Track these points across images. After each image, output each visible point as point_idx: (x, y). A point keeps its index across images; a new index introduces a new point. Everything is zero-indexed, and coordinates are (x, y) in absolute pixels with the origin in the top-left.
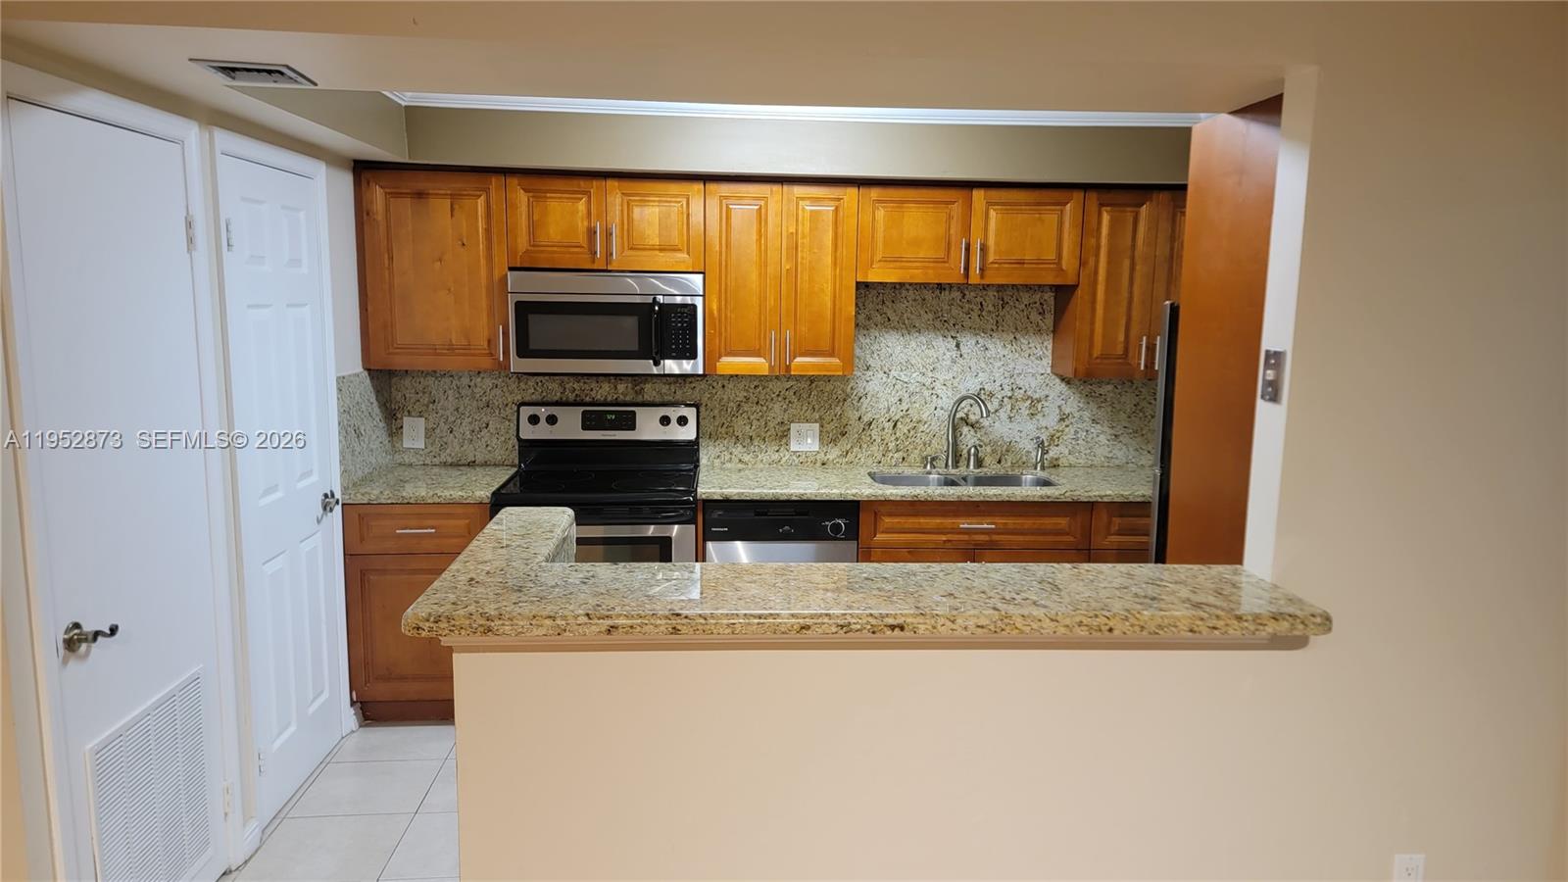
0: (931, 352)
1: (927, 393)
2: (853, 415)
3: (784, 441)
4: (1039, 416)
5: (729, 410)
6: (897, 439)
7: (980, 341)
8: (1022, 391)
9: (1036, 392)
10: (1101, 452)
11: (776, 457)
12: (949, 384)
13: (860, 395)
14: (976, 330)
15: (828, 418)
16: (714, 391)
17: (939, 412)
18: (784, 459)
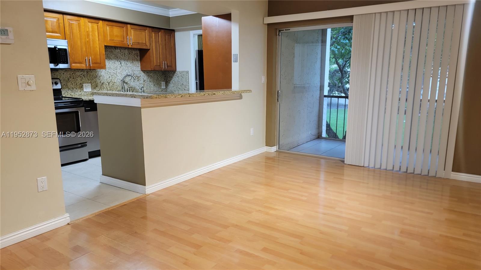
0: (115, 65)
1: (115, 75)
2: (98, 81)
3: (82, 89)
4: (139, 81)
5: (66, 80)
6: (110, 87)
7: (126, 62)
8: (135, 74)
9: (138, 75)
10: (152, 89)
11: (80, 93)
12: (120, 73)
13: (100, 76)
14: (124, 60)
15: (92, 82)
16: (61, 75)
17: (118, 80)
18: (82, 94)
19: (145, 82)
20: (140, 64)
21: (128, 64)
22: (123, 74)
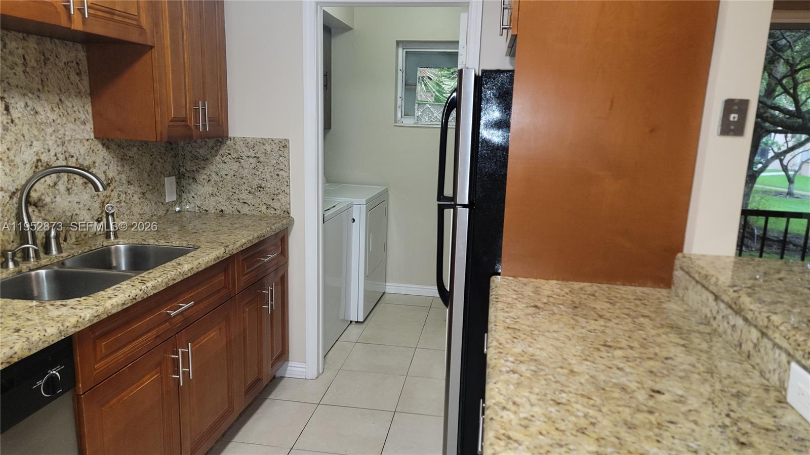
10: (136, 210)
19: (112, 187)
20: (90, 111)
21: (40, 109)
22: (18, 160)
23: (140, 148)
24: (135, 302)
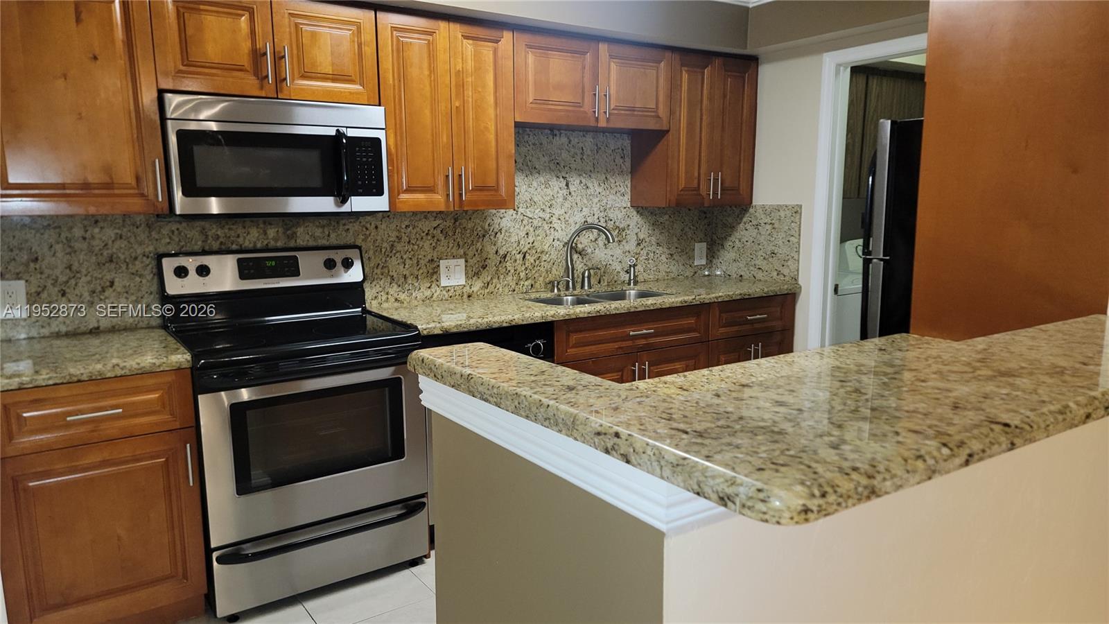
0: (549, 191)
1: (546, 227)
2: (492, 249)
3: (435, 277)
4: (624, 243)
5: (383, 250)
6: (526, 269)
7: (583, 181)
8: (612, 222)
9: (621, 223)
10: (663, 268)
11: (428, 293)
12: (562, 219)
13: (495, 230)
14: (580, 172)
15: (470, 253)
16: (368, 233)
17: (556, 243)
18: (435, 295)
19: (642, 246)
20: (629, 185)
21: (590, 185)
22: (571, 221)
23: (672, 216)
24: (598, 314)
